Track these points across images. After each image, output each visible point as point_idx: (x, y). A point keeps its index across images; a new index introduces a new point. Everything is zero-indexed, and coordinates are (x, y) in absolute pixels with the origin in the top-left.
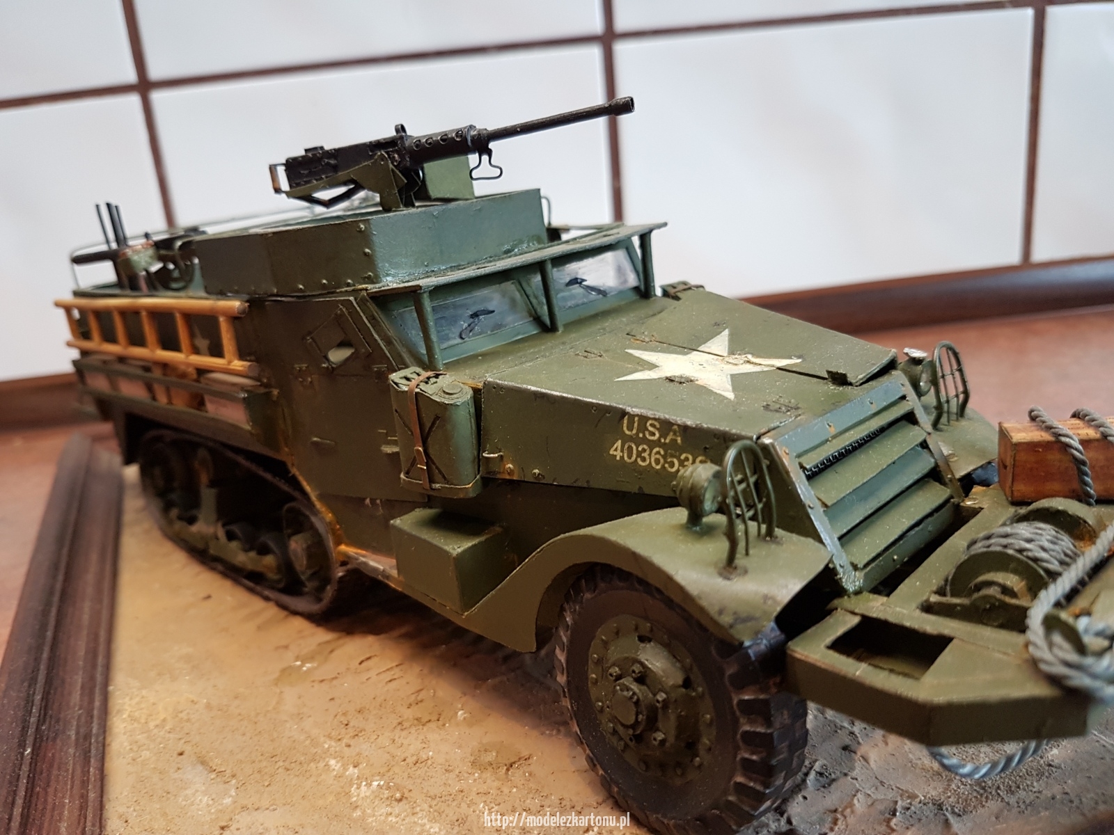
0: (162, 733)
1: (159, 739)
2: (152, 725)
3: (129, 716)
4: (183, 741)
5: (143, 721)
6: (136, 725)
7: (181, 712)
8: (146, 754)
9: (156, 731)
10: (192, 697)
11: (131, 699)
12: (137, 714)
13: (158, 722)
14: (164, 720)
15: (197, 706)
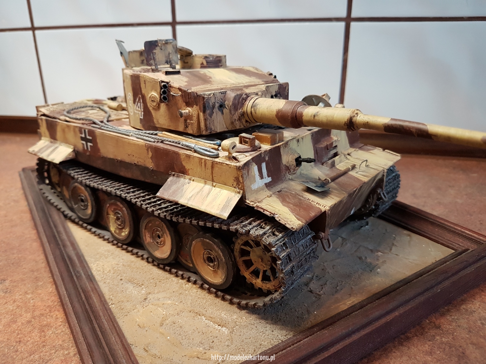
0: (110, 274)
1: (111, 276)
2: (106, 272)
3: (96, 270)
4: (119, 276)
5: (102, 270)
6: (100, 272)
7: (115, 267)
8: (108, 281)
9: (108, 274)
10: (116, 263)
11: (94, 264)
12: (98, 269)
13: (108, 271)
14: (110, 270)
15: (119, 266)
